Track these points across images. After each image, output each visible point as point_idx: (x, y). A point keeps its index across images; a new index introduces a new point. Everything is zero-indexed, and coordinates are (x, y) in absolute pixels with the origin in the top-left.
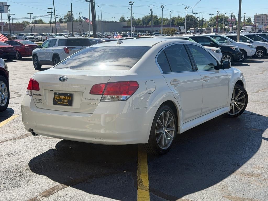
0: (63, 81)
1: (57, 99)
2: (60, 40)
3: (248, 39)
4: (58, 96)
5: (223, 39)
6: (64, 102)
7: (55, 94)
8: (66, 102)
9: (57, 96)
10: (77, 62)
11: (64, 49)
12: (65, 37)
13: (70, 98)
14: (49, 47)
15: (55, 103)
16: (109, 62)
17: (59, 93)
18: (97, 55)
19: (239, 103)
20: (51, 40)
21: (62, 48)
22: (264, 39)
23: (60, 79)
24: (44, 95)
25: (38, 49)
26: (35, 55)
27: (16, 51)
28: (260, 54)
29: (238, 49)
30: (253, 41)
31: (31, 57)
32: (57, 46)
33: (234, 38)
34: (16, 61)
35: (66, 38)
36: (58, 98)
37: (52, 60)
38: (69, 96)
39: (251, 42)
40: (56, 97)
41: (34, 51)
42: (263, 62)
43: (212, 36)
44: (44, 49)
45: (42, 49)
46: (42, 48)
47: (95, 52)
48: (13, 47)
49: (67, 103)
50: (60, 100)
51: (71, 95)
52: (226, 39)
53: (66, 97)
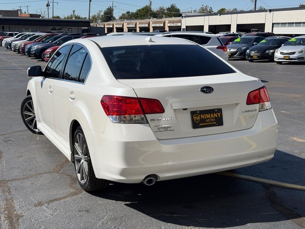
1: (197, 120)
4: (199, 116)
6: (210, 122)
7: (193, 113)
8: (212, 122)
9: (197, 116)
13: (218, 115)
15: (196, 125)
36: (198, 118)
38: (216, 112)
40: (195, 118)
49: (215, 123)
50: (203, 121)
51: (220, 111)
53: (212, 114)
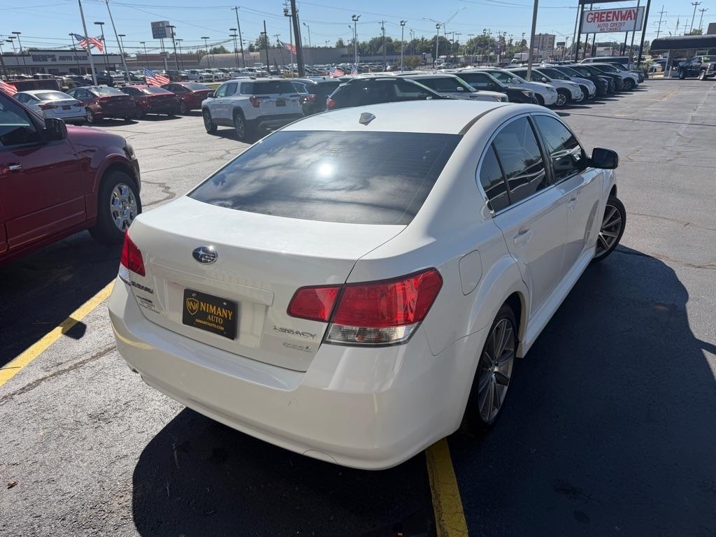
0: (205, 262)
1: (192, 311)
2: (243, 84)
3: (544, 77)
4: (196, 302)
5: (504, 76)
6: (213, 322)
7: (188, 293)
8: (217, 324)
9: (193, 302)
10: (252, 182)
11: (250, 99)
12: (252, 79)
13: (228, 314)
14: (226, 95)
15: (188, 319)
16: (343, 192)
17: (198, 293)
18: (308, 161)
19: (607, 234)
20: (229, 84)
21: (246, 97)
22: (567, 76)
23: (196, 255)
24: (156, 291)
25: (209, 99)
26: (206, 109)
27: (181, 100)
28: (560, 100)
29: (534, 95)
30: (551, 80)
31: (201, 110)
32: (238, 95)
33: (522, 74)
34: (180, 118)
35: (253, 81)
36: (195, 307)
37: (232, 118)
38: (226, 307)
39: (548, 81)
40: (190, 304)
41: (204, 102)
42: (568, 115)
43: (490, 72)
44: (219, 99)
45: (216, 99)
46: (216, 97)
47: (302, 150)
48: (175, 95)
49: (223, 329)
50: (203, 315)
51: (233, 306)
52: (512, 77)
53: (219, 309)
